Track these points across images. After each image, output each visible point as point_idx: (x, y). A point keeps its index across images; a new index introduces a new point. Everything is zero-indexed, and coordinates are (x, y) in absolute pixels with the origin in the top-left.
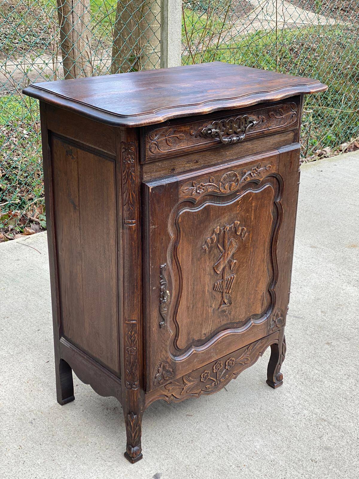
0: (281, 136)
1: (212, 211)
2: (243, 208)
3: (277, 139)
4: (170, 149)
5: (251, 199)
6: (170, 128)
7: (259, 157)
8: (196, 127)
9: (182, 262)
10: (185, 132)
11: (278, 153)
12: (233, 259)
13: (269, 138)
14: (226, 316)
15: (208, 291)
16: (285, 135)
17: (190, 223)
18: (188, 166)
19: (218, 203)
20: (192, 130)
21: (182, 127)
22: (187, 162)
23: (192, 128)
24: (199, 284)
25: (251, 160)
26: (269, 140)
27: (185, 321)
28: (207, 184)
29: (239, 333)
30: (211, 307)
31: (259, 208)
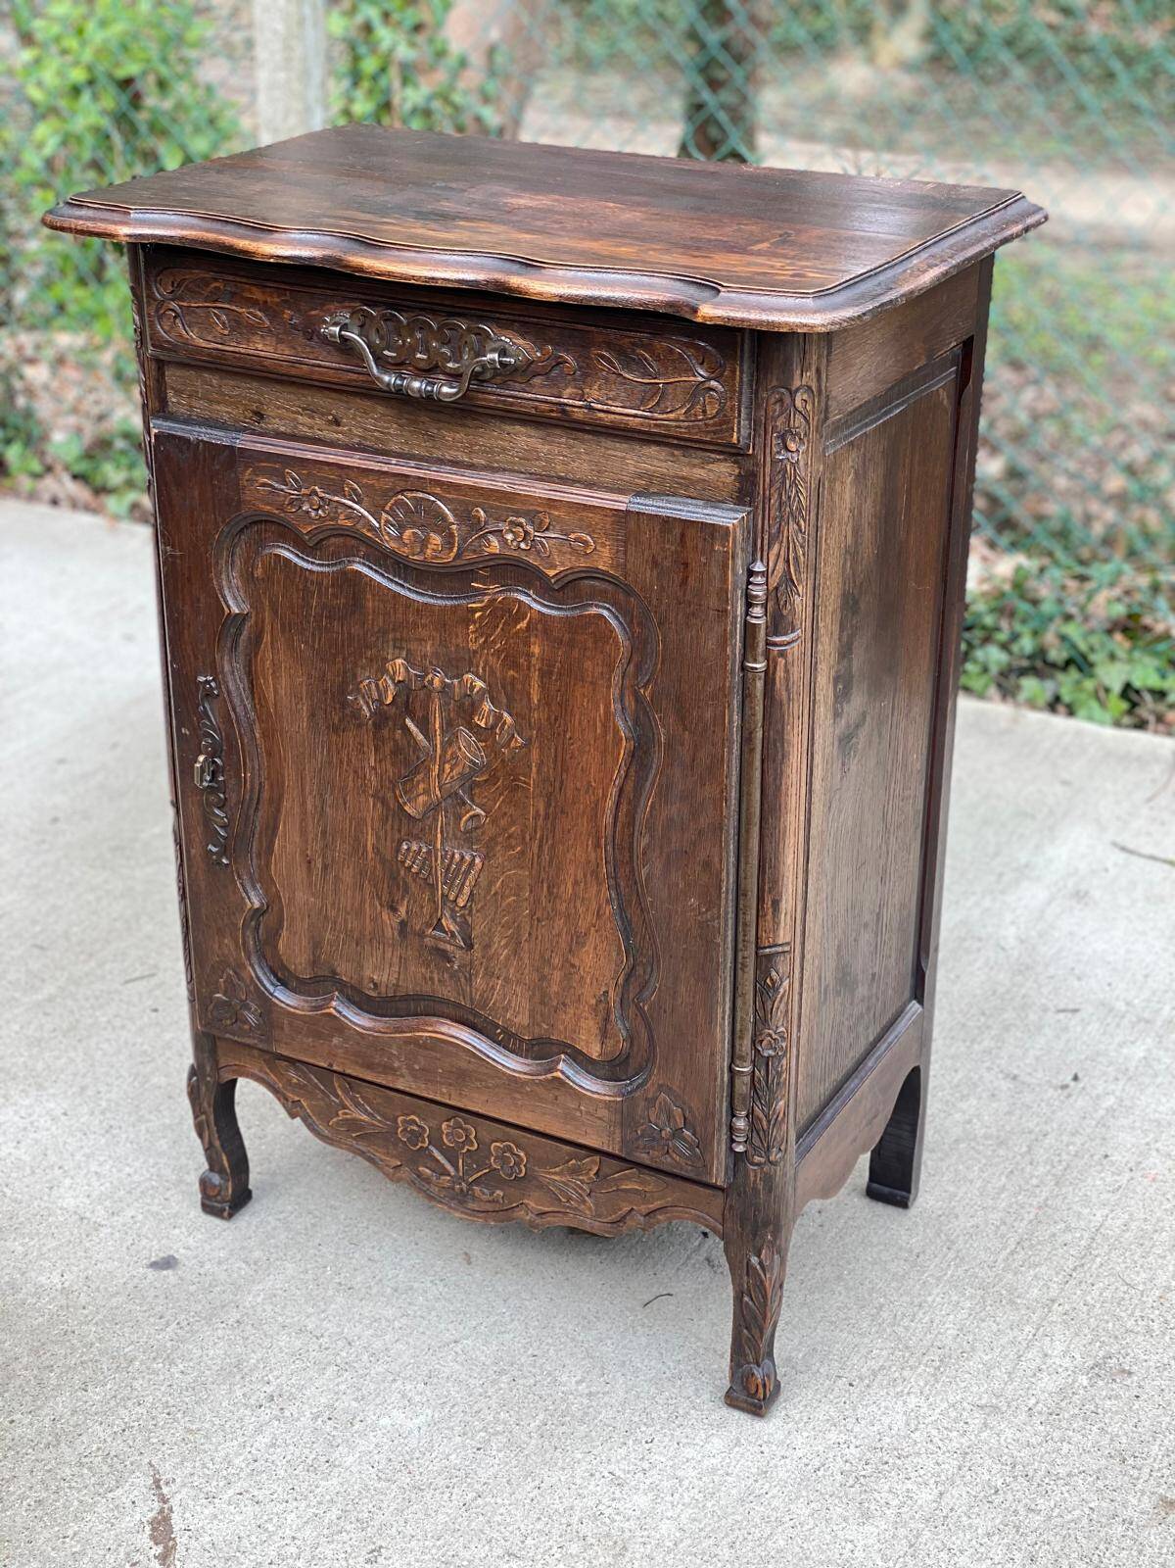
0: (673, 455)
1: (369, 596)
2: (494, 642)
3: (654, 460)
4: (219, 340)
5: (523, 625)
6: (216, 280)
7: (540, 490)
8: (303, 306)
9: (275, 705)
10: (265, 307)
11: (623, 507)
12: (472, 801)
13: (618, 445)
14: (453, 976)
15: (376, 850)
16: (696, 461)
17: (295, 596)
18: (305, 424)
19: (396, 583)
20: (289, 309)
21: (254, 289)
22: (304, 409)
23: (286, 301)
24: (342, 807)
25: (506, 488)
26: (619, 454)
27: (301, 896)
28: (336, 498)
29: (500, 1067)
30: (394, 909)
31: (560, 674)
